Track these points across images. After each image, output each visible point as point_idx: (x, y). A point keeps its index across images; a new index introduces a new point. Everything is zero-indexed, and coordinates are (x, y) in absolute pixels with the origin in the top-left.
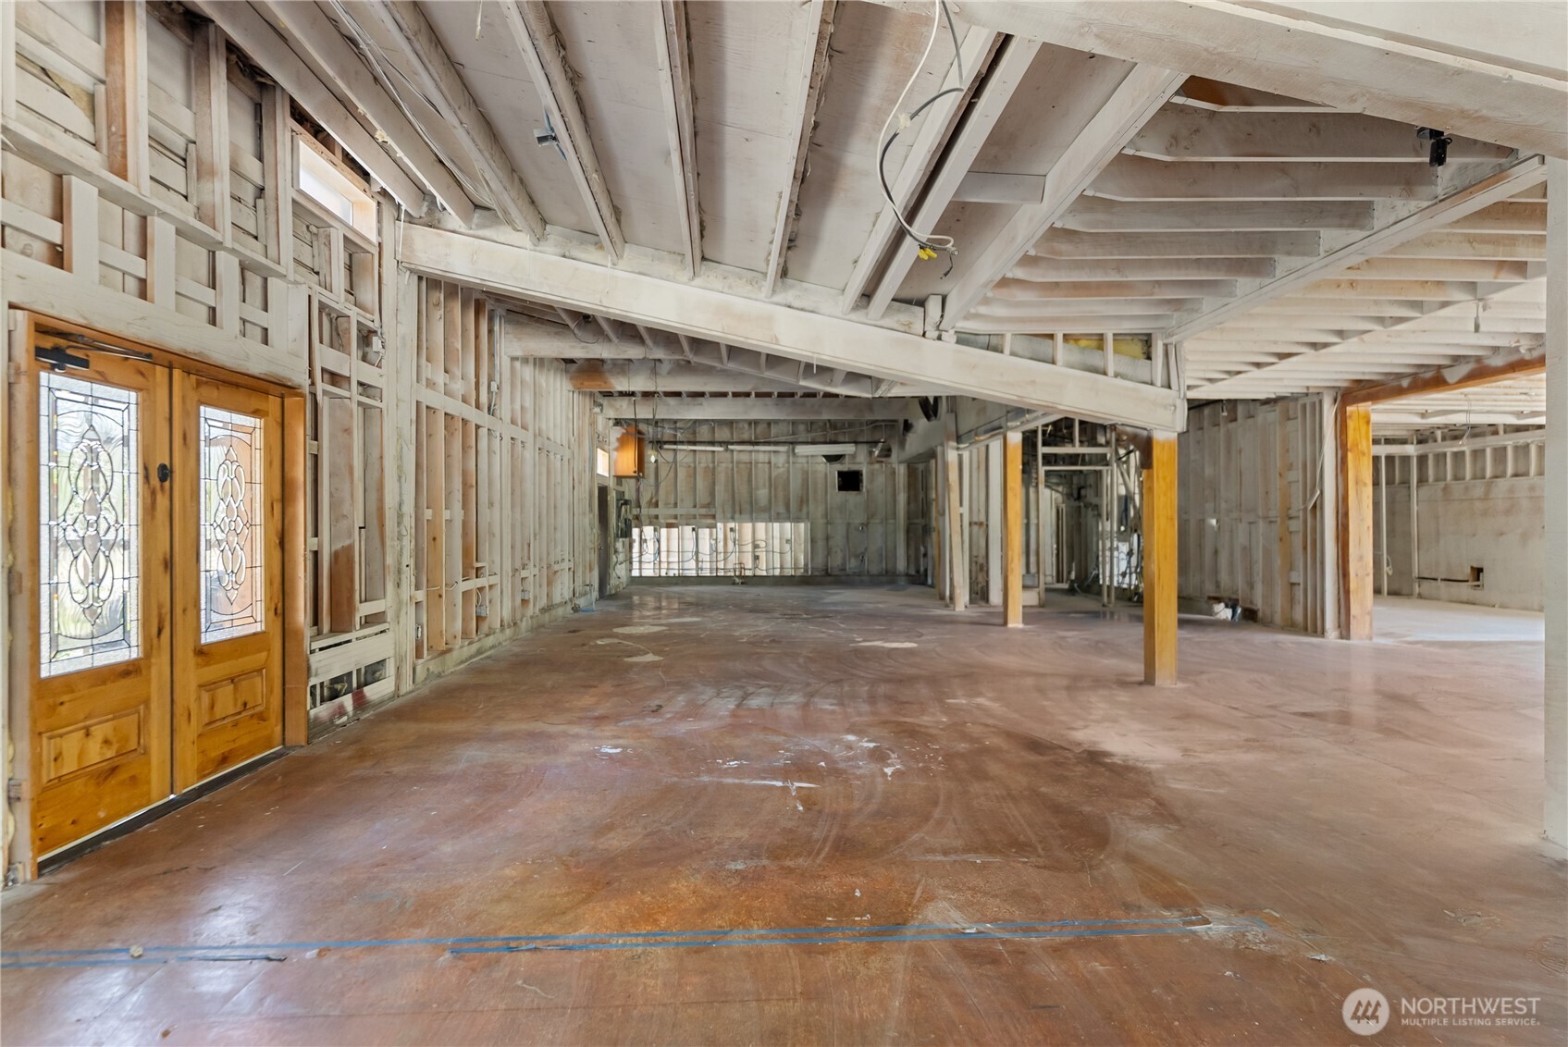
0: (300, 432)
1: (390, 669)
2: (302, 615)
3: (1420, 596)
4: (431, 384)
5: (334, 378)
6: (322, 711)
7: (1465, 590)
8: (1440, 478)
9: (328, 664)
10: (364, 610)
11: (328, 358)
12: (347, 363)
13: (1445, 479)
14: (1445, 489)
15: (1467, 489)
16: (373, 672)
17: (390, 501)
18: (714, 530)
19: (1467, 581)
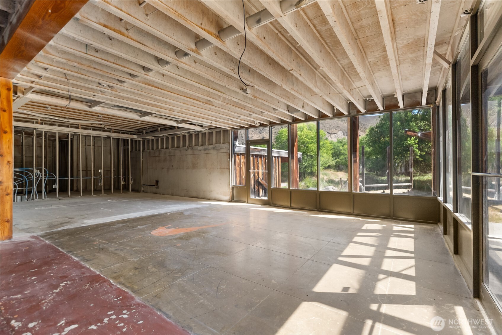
3: (143, 191)
7: (154, 189)
8: (148, 149)
13: (149, 150)
14: (149, 153)
15: (155, 153)
19: (155, 185)
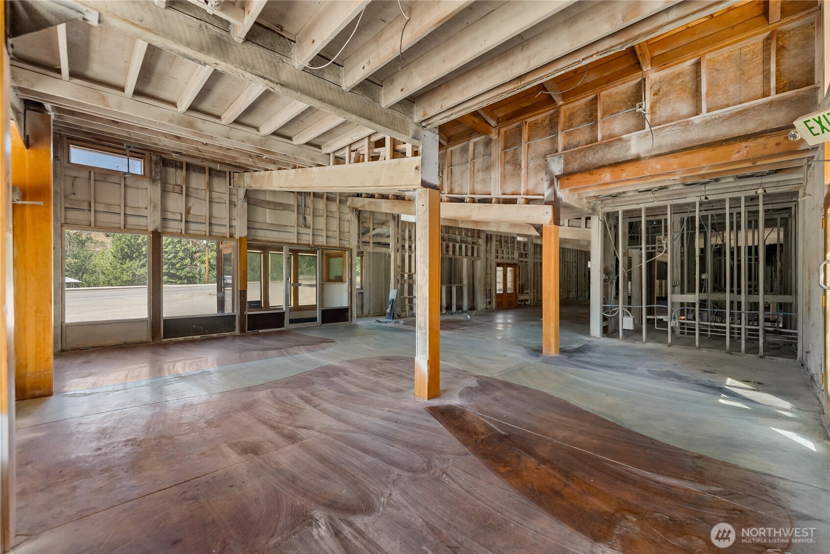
0: (517, 269)
1: (529, 301)
2: (517, 291)
4: (537, 258)
5: (522, 262)
6: (520, 303)
9: (521, 297)
10: (525, 292)
11: (521, 259)
12: (524, 259)
16: (527, 300)
17: (529, 277)
18: (664, 281)
